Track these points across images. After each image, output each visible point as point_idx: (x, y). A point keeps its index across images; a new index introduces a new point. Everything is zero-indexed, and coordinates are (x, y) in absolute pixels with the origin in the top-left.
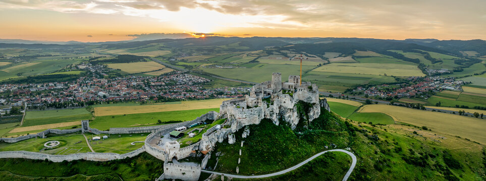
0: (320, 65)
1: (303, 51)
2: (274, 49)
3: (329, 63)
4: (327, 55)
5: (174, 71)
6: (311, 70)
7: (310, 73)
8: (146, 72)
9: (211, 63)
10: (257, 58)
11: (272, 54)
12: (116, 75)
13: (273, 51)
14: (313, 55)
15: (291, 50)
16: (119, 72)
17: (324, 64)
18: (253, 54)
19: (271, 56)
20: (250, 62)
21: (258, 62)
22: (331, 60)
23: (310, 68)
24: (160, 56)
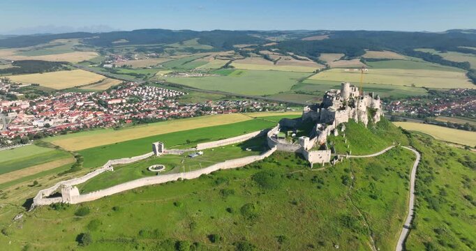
0: (317, 72)
1: (290, 52)
2: (250, 49)
3: (328, 68)
4: (324, 57)
5: (123, 83)
6: (306, 78)
7: (305, 82)
8: (82, 86)
9: (169, 69)
10: (230, 62)
11: (249, 56)
12: (36, 93)
13: (249, 52)
14: (305, 58)
15: (273, 50)
16: (38, 88)
17: (323, 70)
18: (222, 56)
19: (248, 59)
20: (221, 68)
21: (232, 67)
22: (331, 64)
23: (306, 75)
24: (85, 61)
